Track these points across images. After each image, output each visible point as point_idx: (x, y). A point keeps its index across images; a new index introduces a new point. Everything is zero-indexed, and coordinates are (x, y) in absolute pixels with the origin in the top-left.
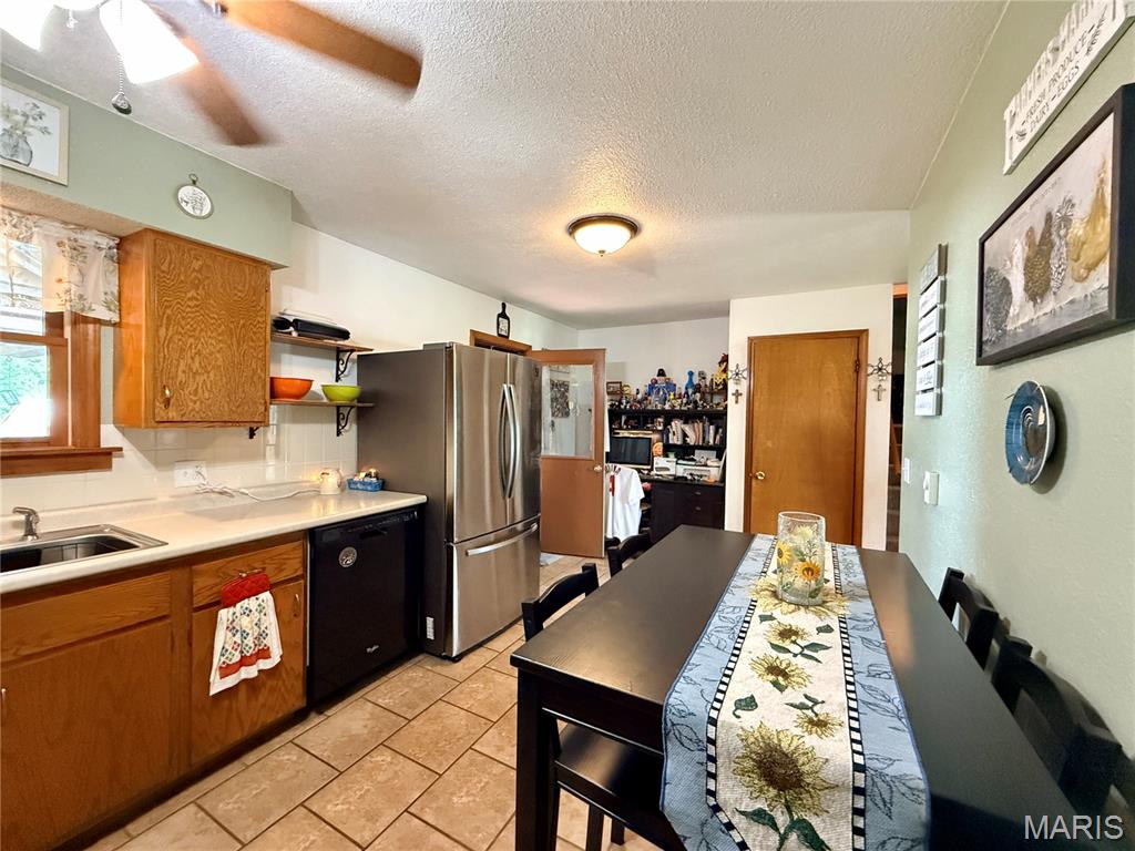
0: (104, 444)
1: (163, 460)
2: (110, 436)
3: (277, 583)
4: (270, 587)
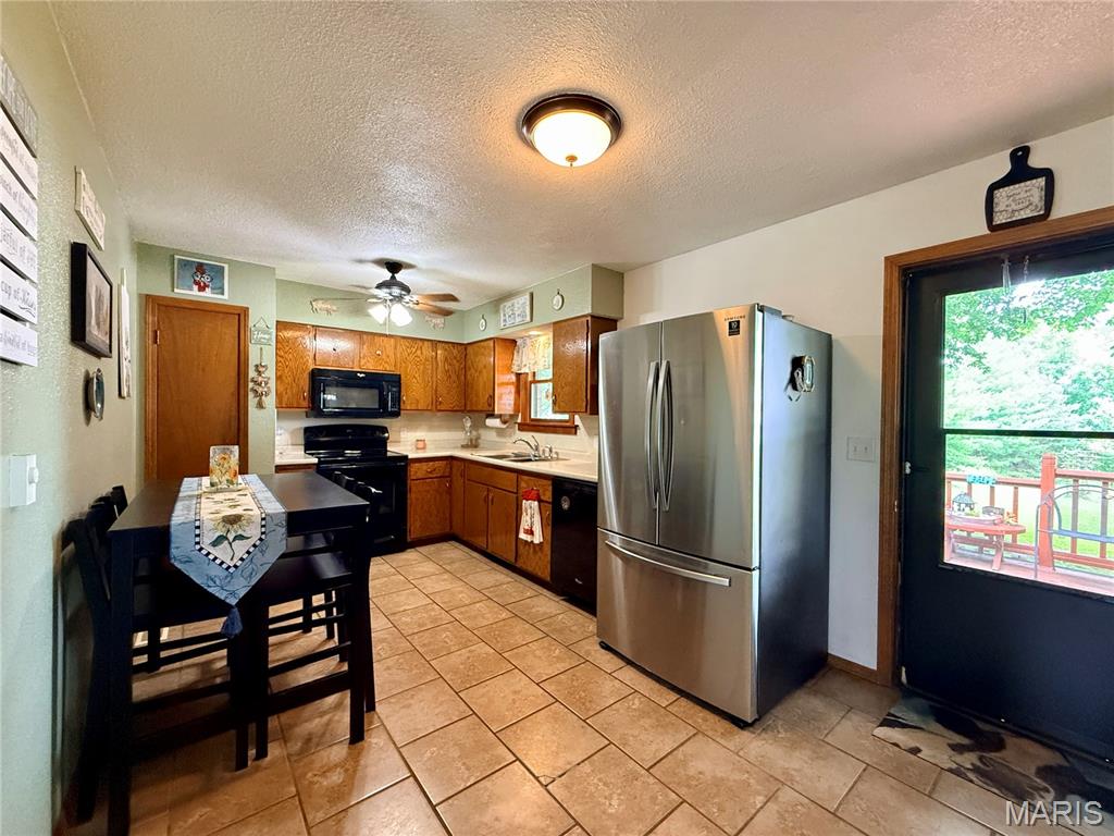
0: (576, 424)
1: (591, 433)
2: (577, 419)
3: (543, 501)
4: (540, 501)
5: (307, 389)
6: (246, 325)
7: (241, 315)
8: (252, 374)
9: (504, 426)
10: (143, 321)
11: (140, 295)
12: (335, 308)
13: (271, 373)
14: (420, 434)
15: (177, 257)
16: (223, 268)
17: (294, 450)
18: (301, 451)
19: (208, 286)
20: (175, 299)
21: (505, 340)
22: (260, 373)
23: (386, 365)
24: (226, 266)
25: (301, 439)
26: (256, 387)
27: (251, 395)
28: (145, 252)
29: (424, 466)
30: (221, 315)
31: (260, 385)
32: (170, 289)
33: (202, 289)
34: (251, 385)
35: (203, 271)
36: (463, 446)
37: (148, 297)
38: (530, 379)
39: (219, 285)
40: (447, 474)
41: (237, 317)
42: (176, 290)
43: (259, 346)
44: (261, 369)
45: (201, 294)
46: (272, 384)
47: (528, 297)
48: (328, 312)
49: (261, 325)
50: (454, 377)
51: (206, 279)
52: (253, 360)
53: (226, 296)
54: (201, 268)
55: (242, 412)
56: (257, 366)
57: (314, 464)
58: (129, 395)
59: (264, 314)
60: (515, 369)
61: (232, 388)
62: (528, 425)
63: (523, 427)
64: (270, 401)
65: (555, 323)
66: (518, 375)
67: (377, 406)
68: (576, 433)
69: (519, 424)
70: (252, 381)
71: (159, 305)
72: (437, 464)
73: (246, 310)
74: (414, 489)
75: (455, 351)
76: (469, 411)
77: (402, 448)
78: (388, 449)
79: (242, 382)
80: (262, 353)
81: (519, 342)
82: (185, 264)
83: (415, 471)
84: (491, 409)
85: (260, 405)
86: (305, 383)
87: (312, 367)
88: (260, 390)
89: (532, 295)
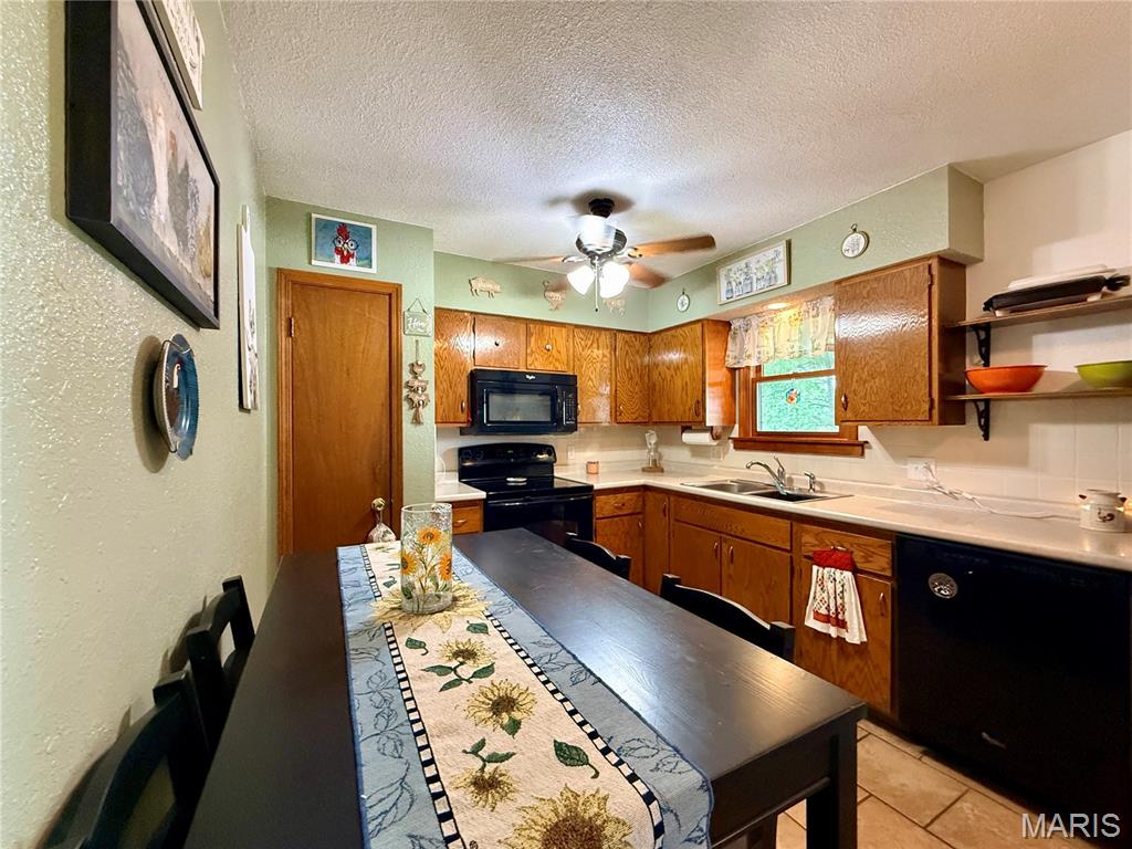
0: (861, 439)
1: (899, 454)
2: (864, 433)
3: (862, 572)
4: (855, 571)
5: (465, 398)
6: (399, 309)
7: (392, 295)
8: (406, 376)
9: (715, 443)
10: (275, 305)
11: (270, 269)
12: (498, 288)
13: (429, 375)
14: (590, 454)
15: (314, 216)
16: (370, 229)
17: (447, 478)
18: (454, 479)
19: (352, 256)
20: (315, 274)
21: (716, 322)
22: (415, 375)
23: (557, 364)
24: (374, 227)
25: (454, 463)
26: (411, 395)
27: (405, 406)
28: (276, 211)
29: (612, 499)
30: (368, 295)
31: (416, 391)
32: (306, 261)
33: (345, 260)
34: (405, 392)
35: (346, 236)
36: (644, 470)
37: (280, 271)
38: (752, 375)
39: (366, 255)
40: (638, 510)
41: (387, 297)
42: (313, 262)
43: (414, 338)
44: (417, 370)
45: (344, 266)
46: (431, 391)
47: (782, 248)
48: (490, 294)
49: (416, 309)
50: (637, 379)
51: (349, 246)
52: (407, 359)
53: (374, 270)
54: (343, 231)
55: (395, 430)
56: (413, 365)
57: (480, 500)
58: (255, 407)
59: (421, 295)
60: (730, 362)
61: (382, 395)
62: (755, 441)
63: (741, 444)
64: (428, 414)
65: (839, 282)
66: (732, 370)
67: (549, 419)
68: (863, 454)
69: (735, 440)
70: (407, 385)
71: (294, 283)
72: (627, 496)
73: (398, 288)
74: (600, 531)
75: (637, 344)
76: (656, 423)
77: (571, 473)
78: (556, 474)
79: (394, 388)
80: (419, 347)
81: (735, 324)
82: (324, 226)
83: (602, 507)
84: (700, 418)
85: (417, 420)
86: (463, 390)
87: (471, 368)
88: (416, 398)
89: (789, 244)
